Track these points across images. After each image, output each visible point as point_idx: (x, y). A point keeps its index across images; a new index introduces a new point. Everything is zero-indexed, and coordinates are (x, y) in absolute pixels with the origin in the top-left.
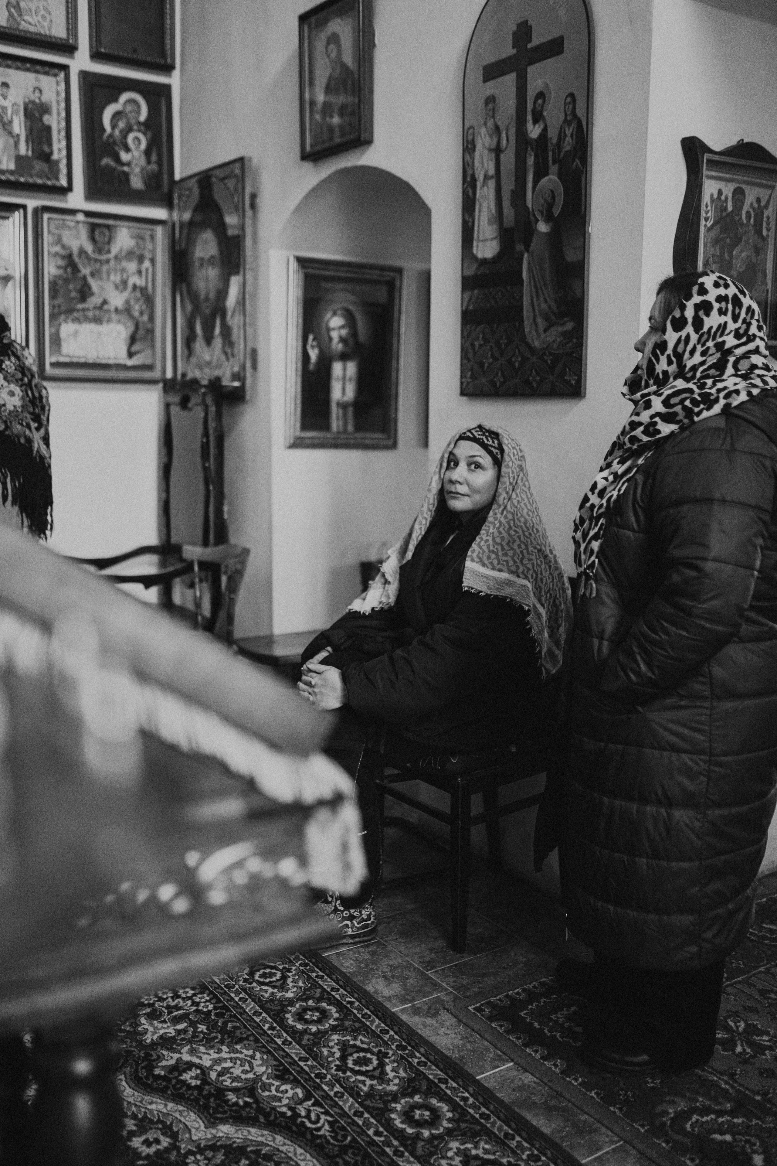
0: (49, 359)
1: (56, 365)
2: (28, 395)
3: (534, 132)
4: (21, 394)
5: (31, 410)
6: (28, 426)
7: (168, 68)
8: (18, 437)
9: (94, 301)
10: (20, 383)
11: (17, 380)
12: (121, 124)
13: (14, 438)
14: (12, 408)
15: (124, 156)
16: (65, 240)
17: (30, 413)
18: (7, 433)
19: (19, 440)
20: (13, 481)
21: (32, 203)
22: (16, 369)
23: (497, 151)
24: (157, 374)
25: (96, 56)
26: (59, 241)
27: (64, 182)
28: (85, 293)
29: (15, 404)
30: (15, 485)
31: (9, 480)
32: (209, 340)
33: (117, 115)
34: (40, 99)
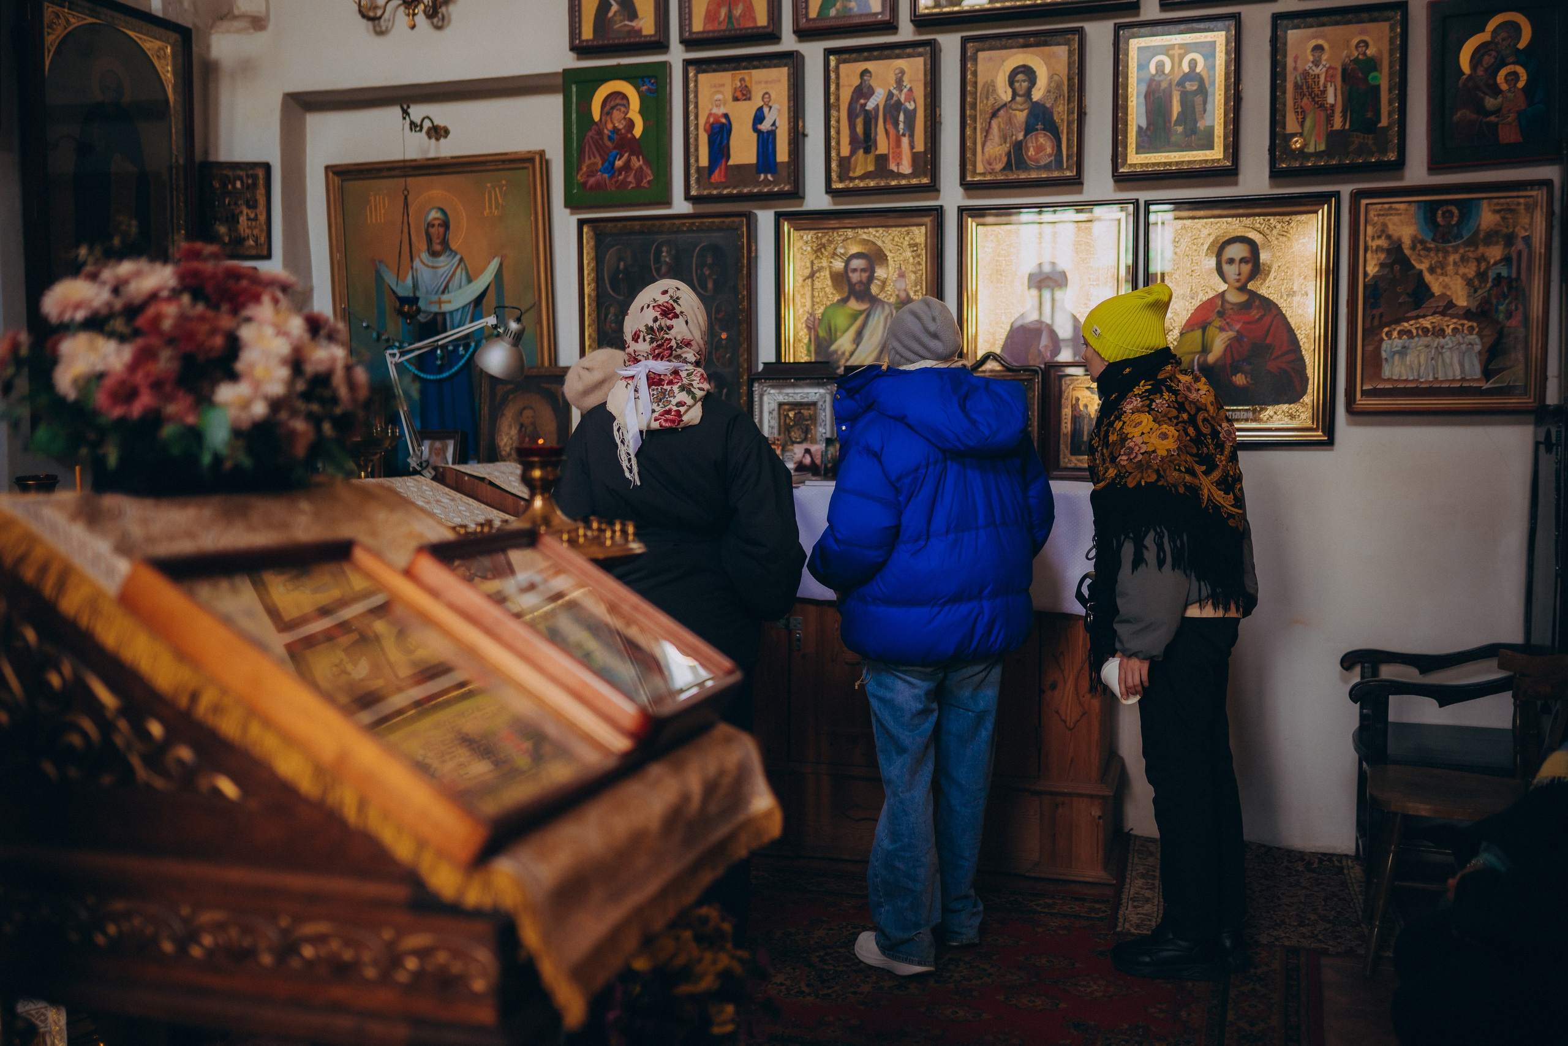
1: (1372, 393)
2: (1187, 434)
4: (1177, 434)
5: (1195, 451)
6: (1191, 472)
8: (1176, 486)
10: (1175, 421)
11: (1170, 419)
12: (1488, 60)
13: (1170, 488)
14: (1165, 453)
16: (1392, 229)
17: (1192, 455)
18: (1160, 483)
19: (1177, 490)
20: (1172, 540)
21: (1350, 188)
22: (1169, 406)
26: (1383, 232)
27: (1393, 156)
29: (1168, 447)
30: (1175, 545)
31: (1166, 540)
34: (1365, 54)
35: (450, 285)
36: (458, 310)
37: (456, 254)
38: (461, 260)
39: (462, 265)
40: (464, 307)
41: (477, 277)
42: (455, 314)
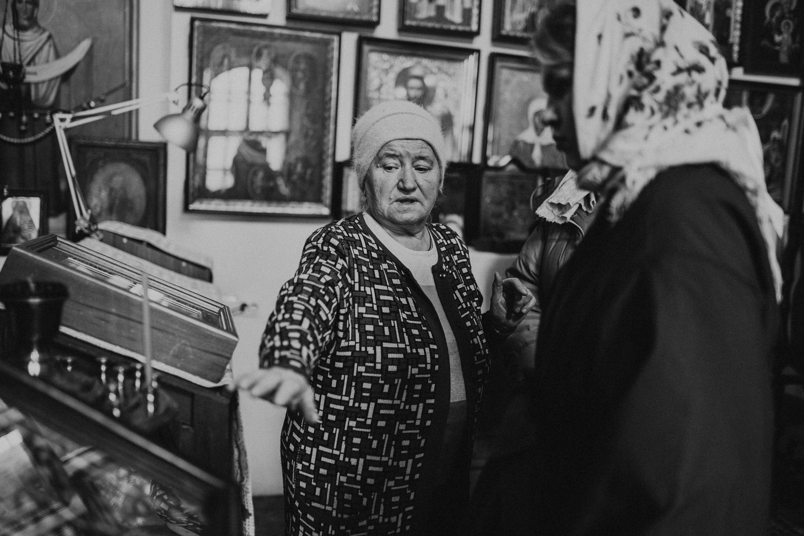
12: (777, 14)
15: (777, 38)
33: (775, 7)
35: (37, 59)
36: (43, 82)
37: (44, 31)
38: (50, 37)
39: (51, 42)
40: (50, 80)
41: (66, 54)
42: (40, 85)
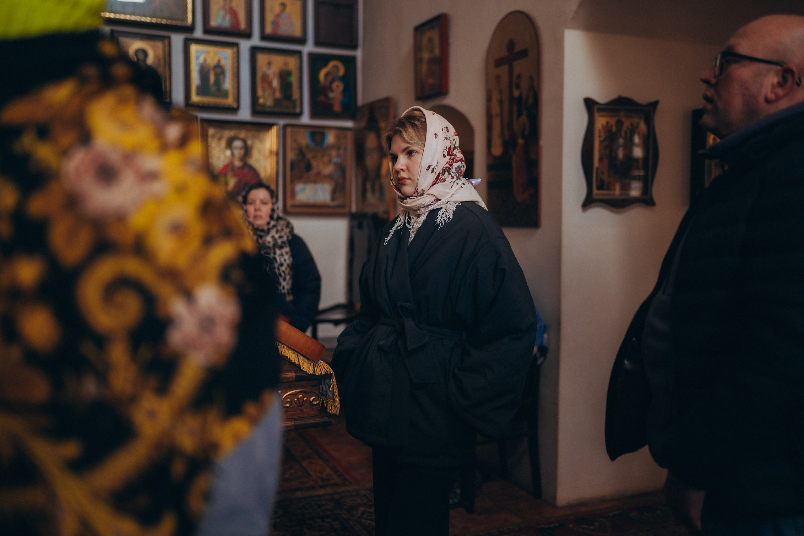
0: (289, 203)
1: (294, 206)
3: (516, 93)
7: (354, 47)
9: (313, 172)
12: (330, 78)
15: (331, 95)
16: (299, 141)
21: (282, 122)
23: (501, 102)
24: (346, 210)
25: (317, 43)
26: (295, 141)
27: (298, 110)
28: (309, 167)
32: (373, 191)
33: (327, 75)
